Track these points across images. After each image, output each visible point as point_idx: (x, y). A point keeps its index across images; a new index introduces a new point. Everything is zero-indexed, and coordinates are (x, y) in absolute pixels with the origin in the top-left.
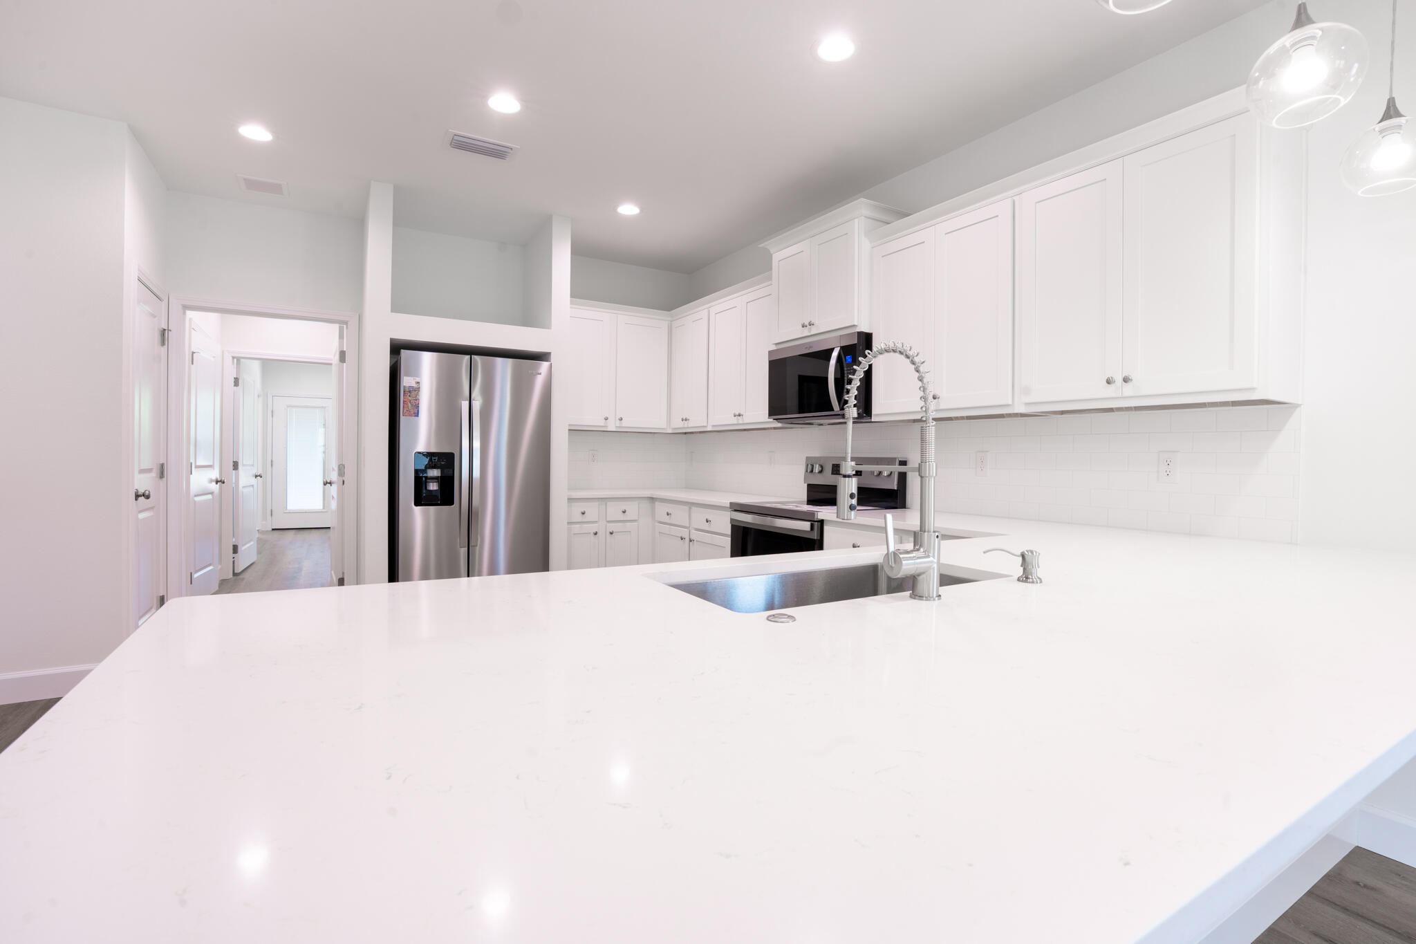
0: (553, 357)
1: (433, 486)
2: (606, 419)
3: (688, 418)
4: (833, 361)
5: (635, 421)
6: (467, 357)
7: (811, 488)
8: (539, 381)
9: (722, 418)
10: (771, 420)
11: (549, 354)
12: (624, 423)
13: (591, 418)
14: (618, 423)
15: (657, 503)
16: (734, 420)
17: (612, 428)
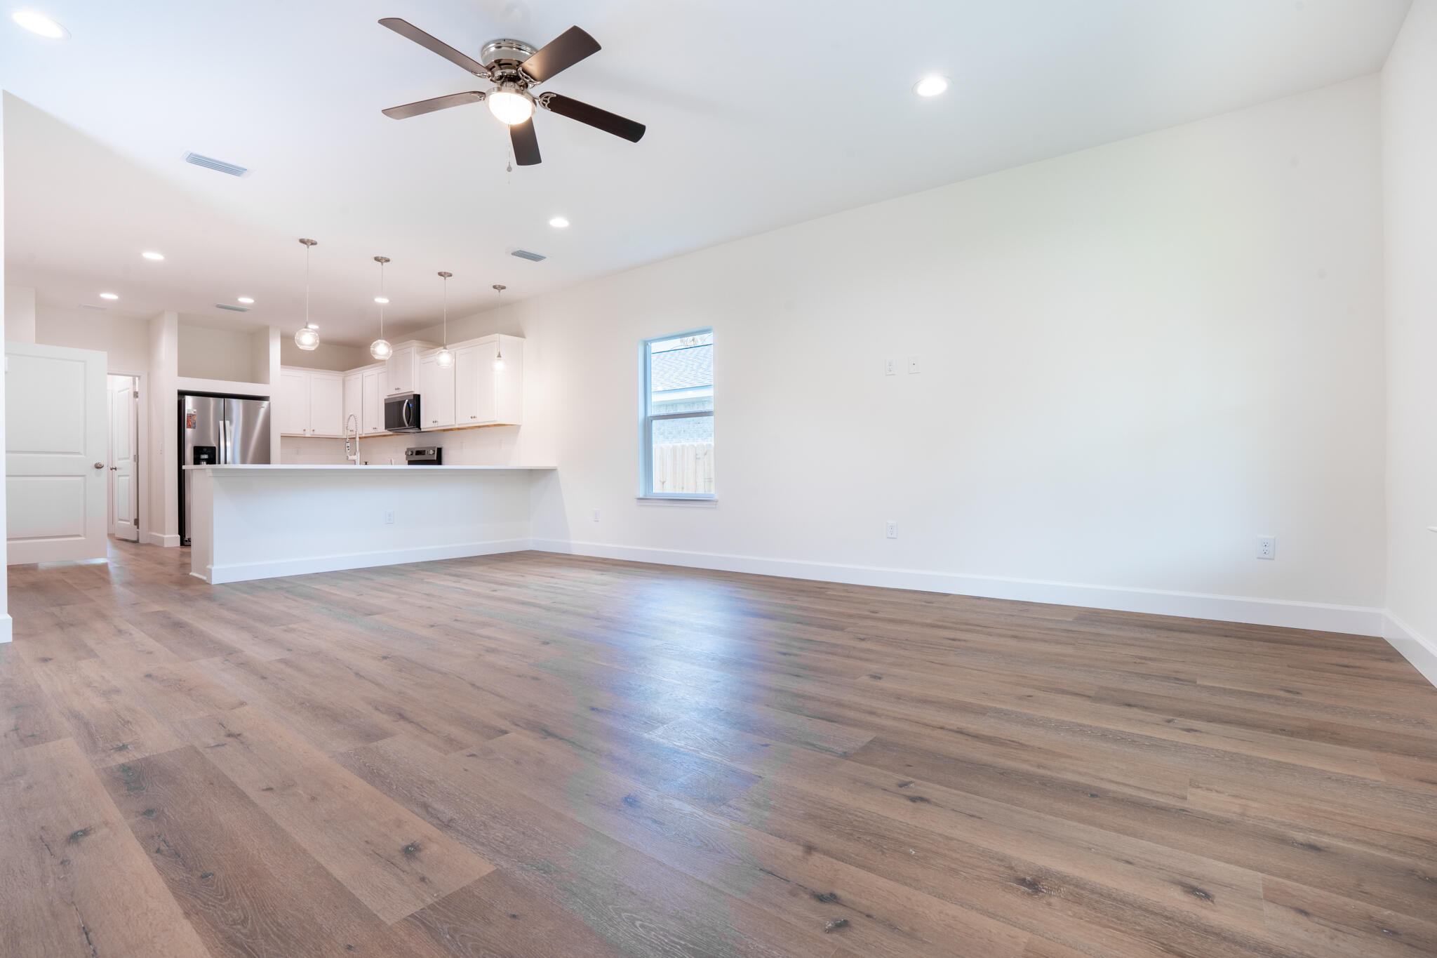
0: (271, 398)
2: (304, 430)
4: (405, 404)
5: (322, 431)
6: (223, 399)
8: (262, 412)
9: (368, 431)
10: (387, 431)
11: (269, 397)
12: (316, 432)
13: (296, 430)
14: (312, 433)
16: (373, 431)
17: (308, 435)
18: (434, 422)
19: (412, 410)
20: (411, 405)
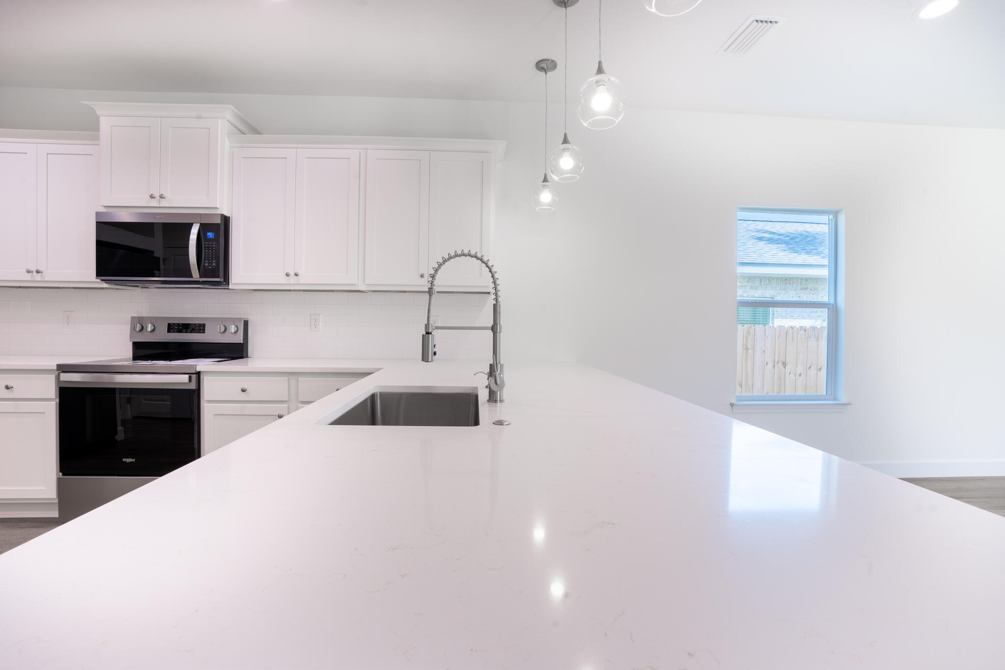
7: (137, 346)
10: (99, 280)
18: (287, 275)
19: (214, 246)
20: (210, 235)
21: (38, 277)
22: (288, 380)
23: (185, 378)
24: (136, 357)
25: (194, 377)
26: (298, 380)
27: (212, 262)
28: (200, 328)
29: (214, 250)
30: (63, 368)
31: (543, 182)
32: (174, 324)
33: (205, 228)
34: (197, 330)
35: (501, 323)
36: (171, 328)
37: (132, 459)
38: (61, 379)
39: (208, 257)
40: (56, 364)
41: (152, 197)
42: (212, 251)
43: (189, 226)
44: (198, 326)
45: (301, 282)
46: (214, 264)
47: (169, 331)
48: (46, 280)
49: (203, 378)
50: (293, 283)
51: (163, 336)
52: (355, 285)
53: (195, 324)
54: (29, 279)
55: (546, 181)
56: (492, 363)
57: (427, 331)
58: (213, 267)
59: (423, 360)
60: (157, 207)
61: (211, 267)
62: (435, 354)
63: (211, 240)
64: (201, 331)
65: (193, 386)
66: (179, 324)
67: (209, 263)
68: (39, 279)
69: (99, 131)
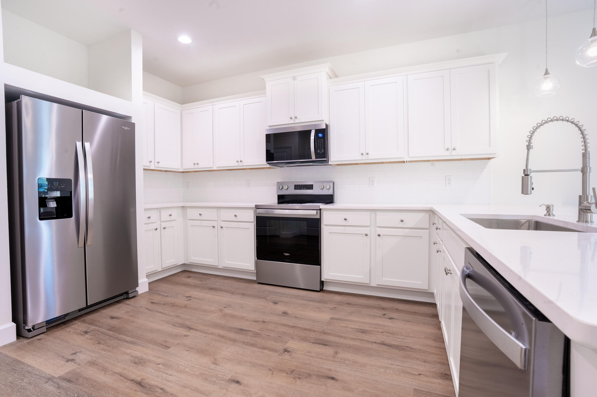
1: (53, 205)
2: (151, 162)
3: (198, 163)
4: (313, 134)
7: (280, 197)
10: (266, 164)
12: (160, 165)
15: (188, 209)
18: (362, 154)
19: (322, 141)
20: (320, 135)
21: (241, 164)
22: (370, 213)
23: (314, 212)
24: (279, 203)
25: (319, 211)
26: (376, 214)
27: (322, 150)
28: (310, 187)
29: (323, 143)
30: (257, 207)
31: (545, 75)
32: (297, 185)
33: (318, 131)
34: (309, 188)
35: (590, 166)
36: (297, 187)
37: (288, 254)
38: (257, 212)
39: (320, 148)
40: (254, 205)
41: (291, 118)
42: (321, 144)
43: (309, 132)
44: (309, 186)
45: (370, 158)
46: (323, 151)
47: (295, 189)
48: (244, 165)
49: (323, 213)
50: (365, 159)
51: (292, 191)
52: (402, 158)
53: (308, 185)
54: (237, 165)
55: (547, 74)
56: (581, 194)
57: (526, 173)
58: (322, 152)
59: (522, 193)
60: (293, 123)
61: (321, 153)
62: (533, 189)
63: (321, 138)
64: (311, 188)
65: (318, 217)
66: (300, 185)
67: (320, 151)
68: (241, 165)
69: (266, 89)
